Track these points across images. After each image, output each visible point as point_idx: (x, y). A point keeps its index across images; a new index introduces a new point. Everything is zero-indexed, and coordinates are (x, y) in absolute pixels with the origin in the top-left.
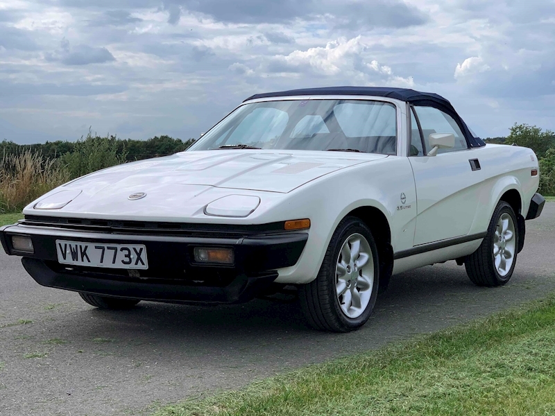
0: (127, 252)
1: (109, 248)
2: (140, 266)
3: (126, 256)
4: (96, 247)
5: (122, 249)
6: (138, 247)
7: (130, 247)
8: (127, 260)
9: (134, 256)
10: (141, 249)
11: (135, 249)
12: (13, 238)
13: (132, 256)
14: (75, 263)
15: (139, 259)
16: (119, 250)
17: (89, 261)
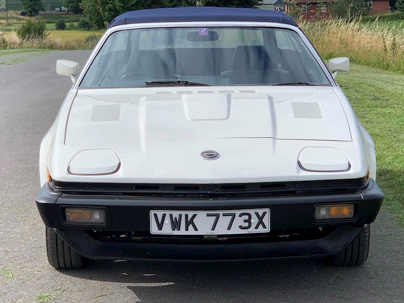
0: (246, 217)
1: (224, 215)
2: (261, 230)
3: (245, 221)
4: (208, 215)
5: (241, 215)
6: (260, 212)
7: (252, 212)
8: (246, 224)
9: (254, 220)
10: (264, 213)
11: (257, 214)
12: (67, 210)
13: (252, 221)
14: (176, 233)
15: (261, 222)
16: (237, 215)
17: (196, 229)
